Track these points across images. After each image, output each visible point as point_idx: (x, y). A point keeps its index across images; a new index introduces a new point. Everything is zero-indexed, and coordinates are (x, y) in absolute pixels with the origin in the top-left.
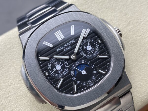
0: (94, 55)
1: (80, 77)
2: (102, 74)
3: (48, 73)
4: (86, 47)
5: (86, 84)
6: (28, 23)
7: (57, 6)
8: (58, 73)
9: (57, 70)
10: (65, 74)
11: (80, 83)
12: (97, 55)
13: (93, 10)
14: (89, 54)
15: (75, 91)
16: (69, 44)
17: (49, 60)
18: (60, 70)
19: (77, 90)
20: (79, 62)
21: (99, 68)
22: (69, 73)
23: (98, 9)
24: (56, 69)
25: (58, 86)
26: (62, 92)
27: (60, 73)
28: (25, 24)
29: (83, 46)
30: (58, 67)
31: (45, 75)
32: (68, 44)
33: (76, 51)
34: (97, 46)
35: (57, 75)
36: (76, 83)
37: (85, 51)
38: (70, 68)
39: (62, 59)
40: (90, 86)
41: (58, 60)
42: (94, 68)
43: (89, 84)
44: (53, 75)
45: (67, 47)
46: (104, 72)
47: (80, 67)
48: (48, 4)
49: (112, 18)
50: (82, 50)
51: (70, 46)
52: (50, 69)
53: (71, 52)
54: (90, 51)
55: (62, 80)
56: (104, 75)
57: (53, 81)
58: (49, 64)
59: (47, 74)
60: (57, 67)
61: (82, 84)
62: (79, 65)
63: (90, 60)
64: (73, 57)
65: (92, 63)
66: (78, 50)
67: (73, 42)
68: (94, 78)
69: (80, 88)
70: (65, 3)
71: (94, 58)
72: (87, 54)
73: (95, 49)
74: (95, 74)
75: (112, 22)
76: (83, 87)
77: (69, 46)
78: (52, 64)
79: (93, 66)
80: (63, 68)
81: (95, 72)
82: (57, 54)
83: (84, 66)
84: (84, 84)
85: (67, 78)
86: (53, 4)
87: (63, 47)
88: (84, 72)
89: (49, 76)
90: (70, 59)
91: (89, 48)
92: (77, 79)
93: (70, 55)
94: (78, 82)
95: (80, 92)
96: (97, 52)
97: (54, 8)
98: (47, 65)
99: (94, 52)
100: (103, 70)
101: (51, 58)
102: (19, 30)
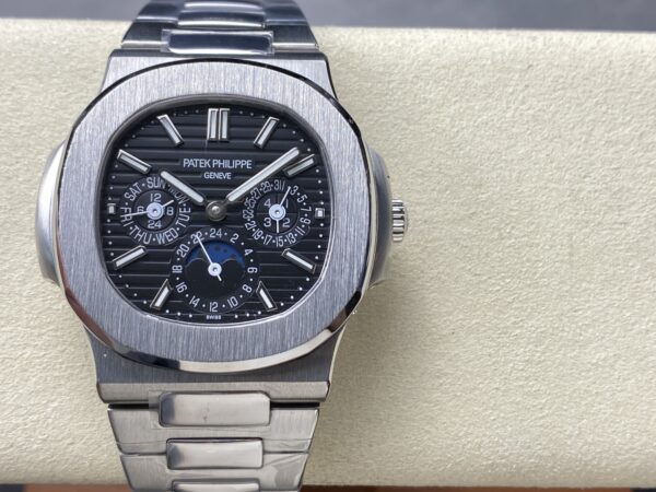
0: (279, 242)
2: (262, 306)
3: (117, 208)
4: (272, 204)
5: (200, 304)
6: (165, 34)
7: (281, 32)
8: (144, 228)
9: (145, 215)
10: (161, 239)
11: (185, 292)
12: (287, 244)
13: (389, 108)
14: (267, 231)
15: (158, 304)
16: (231, 165)
17: (144, 175)
18: (156, 221)
19: (166, 304)
20: (223, 233)
21: (267, 286)
22: (176, 244)
23: (405, 117)
24: (145, 210)
25: (119, 263)
26: (117, 283)
27: (150, 230)
28: (154, 30)
29: (264, 196)
30: (155, 210)
31: (103, 208)
32: (226, 164)
33: (234, 196)
34: (305, 221)
35: (137, 231)
36: (173, 283)
37: (261, 214)
38: (185, 235)
39: (180, 193)
40: (208, 317)
41: (167, 192)
42: (253, 275)
43: (207, 310)
44: (127, 222)
45: (217, 169)
46: (270, 305)
47: (217, 249)
48: (268, 10)
49: (430, 168)
50: (257, 205)
52: (128, 200)
53: (216, 190)
54: (274, 222)
55: (141, 251)
56: (267, 312)
57: (111, 234)
58: (136, 184)
59: (111, 210)
60: (150, 207)
61: (190, 298)
62: (217, 241)
63: (257, 245)
64: (213, 209)
65: (257, 259)
67: (245, 166)
68: (233, 302)
69: (175, 308)
71: (272, 247)
72: (260, 225)
73: (292, 225)
74: (244, 293)
75: (420, 181)
76: (186, 309)
77: (224, 170)
78: (146, 190)
79: (252, 270)
80: (167, 221)
81: (247, 288)
82: (174, 173)
83: (231, 252)
84: (195, 302)
85: (158, 259)
86: (277, 21)
87: (207, 163)
88: (215, 270)
89: (116, 218)
90: (202, 208)
91: (277, 212)
92: (183, 277)
93: (208, 197)
94: (182, 287)
95: (167, 316)
96: (292, 238)
97: (269, 33)
98: (131, 184)
99: (283, 231)
100: (274, 297)
101: (152, 172)
102: (125, 38)
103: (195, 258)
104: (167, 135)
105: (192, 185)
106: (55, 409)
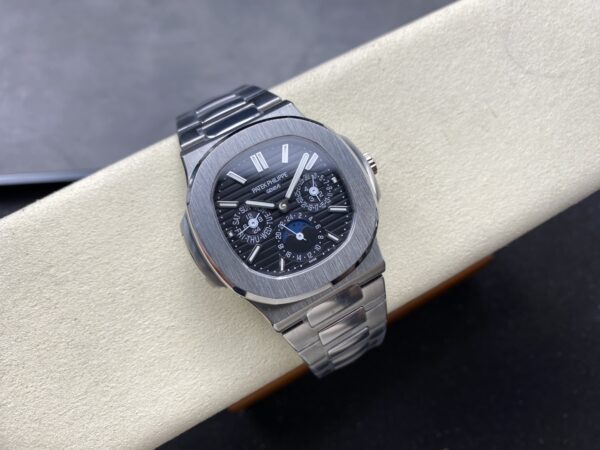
0: (323, 205)
1: (291, 243)
2: (333, 242)
3: (233, 232)
4: (309, 188)
5: (302, 258)
6: (199, 131)
7: (258, 100)
8: (252, 234)
9: (250, 228)
10: (264, 236)
11: (292, 256)
12: (327, 205)
14: (313, 203)
15: (282, 269)
17: (237, 208)
18: (256, 228)
19: (285, 268)
20: (293, 216)
21: (330, 229)
22: (273, 235)
24: (248, 226)
25: (251, 259)
26: (257, 269)
27: (256, 234)
28: (193, 132)
29: (303, 186)
30: (253, 223)
31: (227, 235)
32: (274, 181)
33: (288, 194)
34: (329, 188)
35: (250, 238)
36: (283, 255)
37: (306, 195)
38: (275, 227)
39: (260, 208)
40: (310, 262)
41: (254, 209)
42: (320, 229)
43: (307, 258)
44: (242, 236)
45: (271, 186)
46: (337, 239)
47: (294, 226)
48: (240, 94)
50: (301, 193)
51: (278, 186)
52: (236, 225)
53: (278, 196)
54: (315, 197)
55: (258, 248)
56: (338, 244)
57: (241, 248)
58: (235, 215)
59: (231, 234)
60: (250, 222)
61: (296, 257)
62: (292, 221)
63: (313, 213)
64: (283, 206)
65: (318, 220)
66: (293, 194)
68: (318, 248)
69: (291, 266)
70: (273, 96)
71: (321, 210)
72: (308, 202)
73: (324, 193)
74: (321, 240)
76: (297, 264)
77: (275, 184)
78: (242, 215)
79: (318, 226)
80: (262, 225)
81: (321, 237)
82: (252, 199)
83: (301, 223)
85: (269, 245)
86: (250, 96)
88: (300, 236)
89: (235, 238)
90: (276, 209)
91: (314, 191)
92: (287, 248)
93: (276, 202)
94: (288, 254)
95: (290, 273)
96: (328, 200)
97: (251, 104)
98: (232, 216)
99: (322, 199)
100: (336, 234)
101: (240, 205)
102: (181, 143)
103: (286, 236)
104: (236, 182)
105: (264, 200)
106: (247, 349)
